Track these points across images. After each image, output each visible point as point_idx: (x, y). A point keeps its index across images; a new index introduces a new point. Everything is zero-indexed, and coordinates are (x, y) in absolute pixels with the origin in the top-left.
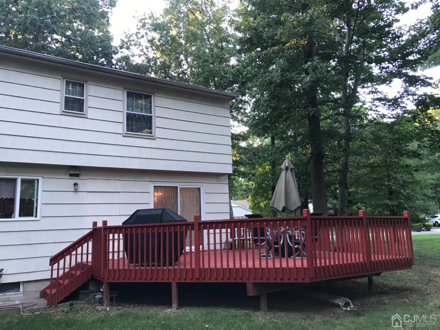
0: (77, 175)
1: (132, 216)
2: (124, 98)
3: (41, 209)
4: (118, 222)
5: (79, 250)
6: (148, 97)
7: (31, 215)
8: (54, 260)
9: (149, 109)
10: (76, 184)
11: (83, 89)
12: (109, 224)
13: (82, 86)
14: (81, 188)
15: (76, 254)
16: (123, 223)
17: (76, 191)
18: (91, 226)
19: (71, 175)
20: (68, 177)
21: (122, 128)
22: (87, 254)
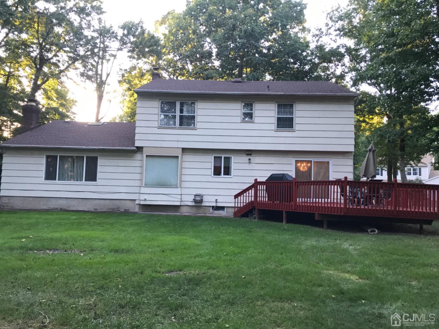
0: (250, 155)
1: (269, 177)
2: (275, 108)
3: (233, 172)
4: (264, 179)
5: (245, 194)
6: (291, 106)
7: (229, 175)
8: (236, 196)
9: (292, 113)
10: (249, 159)
11: (252, 106)
12: (258, 180)
13: (252, 105)
14: (252, 161)
15: (243, 196)
16: (266, 180)
17: (250, 163)
18: (253, 182)
19: (247, 154)
20: (245, 155)
21: (274, 126)
22: (251, 196)
